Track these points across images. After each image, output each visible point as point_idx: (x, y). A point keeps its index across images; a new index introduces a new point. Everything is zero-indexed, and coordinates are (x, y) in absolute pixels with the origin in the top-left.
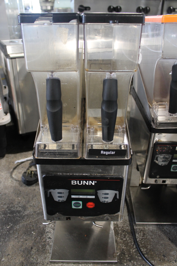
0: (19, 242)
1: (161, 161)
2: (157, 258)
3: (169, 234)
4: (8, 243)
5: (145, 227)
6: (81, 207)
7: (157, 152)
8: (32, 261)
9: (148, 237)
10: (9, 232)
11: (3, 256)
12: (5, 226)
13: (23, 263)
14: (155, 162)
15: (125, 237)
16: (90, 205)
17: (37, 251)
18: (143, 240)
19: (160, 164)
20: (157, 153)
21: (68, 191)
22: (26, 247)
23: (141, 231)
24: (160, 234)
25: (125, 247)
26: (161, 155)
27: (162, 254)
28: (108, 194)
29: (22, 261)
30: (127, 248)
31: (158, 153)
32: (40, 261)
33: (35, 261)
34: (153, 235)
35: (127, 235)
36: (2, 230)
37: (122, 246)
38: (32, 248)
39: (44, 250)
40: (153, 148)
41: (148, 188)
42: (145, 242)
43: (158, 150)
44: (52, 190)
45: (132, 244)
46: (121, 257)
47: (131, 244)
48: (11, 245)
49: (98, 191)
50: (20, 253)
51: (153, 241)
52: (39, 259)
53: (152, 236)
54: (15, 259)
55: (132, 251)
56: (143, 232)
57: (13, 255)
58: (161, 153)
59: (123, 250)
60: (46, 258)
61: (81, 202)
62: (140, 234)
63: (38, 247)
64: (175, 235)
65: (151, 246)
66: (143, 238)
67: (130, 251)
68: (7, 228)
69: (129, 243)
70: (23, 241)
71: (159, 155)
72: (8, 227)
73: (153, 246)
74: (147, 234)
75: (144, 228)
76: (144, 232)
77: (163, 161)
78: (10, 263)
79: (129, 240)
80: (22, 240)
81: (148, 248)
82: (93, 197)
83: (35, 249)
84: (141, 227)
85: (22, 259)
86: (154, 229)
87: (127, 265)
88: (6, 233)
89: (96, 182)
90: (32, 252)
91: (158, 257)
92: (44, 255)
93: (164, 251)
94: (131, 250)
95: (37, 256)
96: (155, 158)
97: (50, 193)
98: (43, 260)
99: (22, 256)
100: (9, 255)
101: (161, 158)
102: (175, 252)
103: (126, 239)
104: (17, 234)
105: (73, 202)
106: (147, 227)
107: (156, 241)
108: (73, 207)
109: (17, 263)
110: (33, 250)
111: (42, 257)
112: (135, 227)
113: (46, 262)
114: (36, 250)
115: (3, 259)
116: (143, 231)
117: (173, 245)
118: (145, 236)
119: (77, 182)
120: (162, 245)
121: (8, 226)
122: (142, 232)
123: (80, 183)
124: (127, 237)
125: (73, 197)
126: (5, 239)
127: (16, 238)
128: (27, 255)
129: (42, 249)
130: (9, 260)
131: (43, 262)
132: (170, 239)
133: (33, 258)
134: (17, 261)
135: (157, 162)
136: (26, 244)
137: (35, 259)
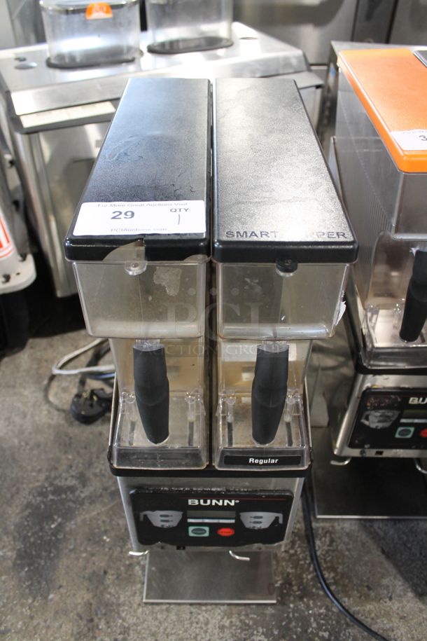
0: (77, 559)
1: (376, 420)
2: (356, 592)
3: (384, 539)
4: (56, 561)
5: (336, 524)
6: (207, 534)
7: (368, 406)
8: (108, 599)
9: (339, 548)
10: (56, 537)
11: (49, 589)
12: (47, 524)
13: (91, 604)
14: (363, 424)
15: (292, 547)
16: (225, 532)
17: (117, 578)
18: (330, 553)
19: (373, 426)
20: (369, 408)
21: (182, 513)
22: (94, 571)
23: (326, 533)
24: (364, 541)
25: (292, 568)
26: (376, 412)
27: (366, 584)
28: (261, 517)
29: (88, 600)
30: (296, 570)
31: (371, 408)
32: (125, 601)
33: (115, 601)
34: (351, 543)
35: (298, 542)
36: (41, 531)
37: (287, 568)
38: (105, 573)
39: (131, 575)
40: (359, 400)
41: (346, 463)
42: (333, 557)
43: (371, 404)
44: (149, 513)
45: (307, 562)
46: (285, 591)
47: (305, 563)
48: (62, 565)
49: (241, 514)
50: (83, 584)
51: (350, 556)
52: (122, 596)
53: (348, 544)
54: (74, 595)
55: (307, 578)
56: (330, 535)
57: (70, 588)
58: (376, 408)
59: (288, 576)
60: (135, 593)
61: (207, 529)
62: (323, 539)
63: (118, 569)
64: (395, 541)
65: (345, 566)
66: (331, 548)
67: (302, 579)
68: (51, 529)
69: (301, 560)
70: (85, 558)
71: (373, 412)
72: (53, 526)
73: (348, 566)
74: (339, 541)
75: (333, 527)
76: (333, 536)
77: (379, 422)
78: (65, 603)
79: (300, 554)
80: (84, 555)
81: (339, 570)
82: (233, 521)
83: (113, 575)
84: (327, 525)
85: (88, 596)
86: (353, 528)
87: (294, 606)
88: (51, 539)
89: (237, 501)
90: (108, 582)
91: (357, 590)
92: (132, 586)
93: (369, 578)
94: (304, 576)
95: (117, 588)
96: (364, 416)
97: (145, 516)
98: (129, 598)
99: (88, 590)
100: (61, 586)
101: (376, 417)
102: (392, 578)
103: (296, 551)
104: (72, 541)
105: (191, 528)
106: (339, 525)
107: (355, 556)
108: (191, 534)
109: (80, 603)
110: (107, 576)
111: (127, 591)
112: (314, 525)
113: (136, 603)
114: (115, 576)
115: (51, 596)
116: (331, 533)
117: (388, 565)
118: (334, 544)
119: (199, 502)
120: (366, 564)
121: (53, 523)
122: (328, 535)
123: (205, 502)
124: (298, 547)
125: (190, 521)
126: (50, 552)
127: (71, 550)
128: (97, 588)
129: (126, 573)
130: (63, 599)
131: (130, 602)
132: (383, 552)
133: (110, 593)
134: (80, 601)
135: (366, 423)
136: (94, 563)
137: (114, 595)
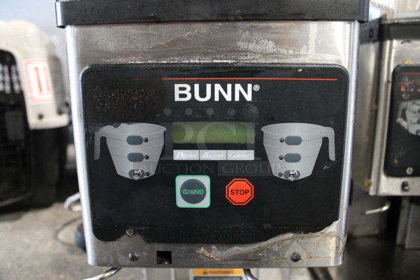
1: (415, 120)
6: (205, 203)
7: (402, 93)
14: (399, 125)
16: (240, 192)
19: (413, 130)
20: (404, 96)
21: (164, 129)
26: (413, 103)
31: (406, 96)
41: (385, 208)
43: (406, 89)
44: (108, 130)
58: (412, 97)
71: (409, 104)
77: (419, 122)
82: (248, 155)
89: (257, 88)
96: (400, 113)
97: (103, 140)
101: (414, 112)
105: (181, 180)
108: (181, 203)
119: (192, 92)
123: (203, 94)
125: (180, 155)
135: (404, 124)
